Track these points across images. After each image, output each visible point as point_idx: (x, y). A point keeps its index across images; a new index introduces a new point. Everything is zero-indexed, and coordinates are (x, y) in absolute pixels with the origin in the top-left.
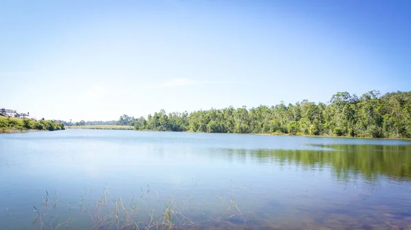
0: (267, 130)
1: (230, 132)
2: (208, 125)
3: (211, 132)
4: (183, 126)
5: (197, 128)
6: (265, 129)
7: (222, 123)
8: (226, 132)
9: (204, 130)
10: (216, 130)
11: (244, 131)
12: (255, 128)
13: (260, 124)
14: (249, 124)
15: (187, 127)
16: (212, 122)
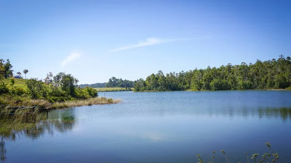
0: (272, 85)
1: (234, 89)
2: (212, 84)
3: (216, 90)
4: (181, 85)
5: (201, 87)
6: (270, 84)
7: (224, 81)
8: (230, 89)
9: (208, 88)
10: (220, 87)
11: (247, 87)
12: (258, 83)
13: (263, 79)
14: (252, 80)
15: (185, 87)
16: (215, 81)
